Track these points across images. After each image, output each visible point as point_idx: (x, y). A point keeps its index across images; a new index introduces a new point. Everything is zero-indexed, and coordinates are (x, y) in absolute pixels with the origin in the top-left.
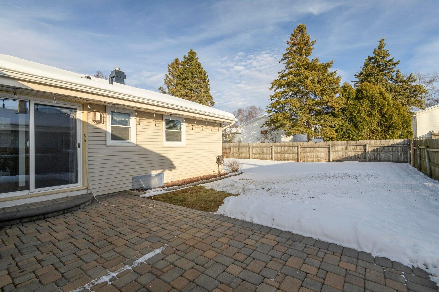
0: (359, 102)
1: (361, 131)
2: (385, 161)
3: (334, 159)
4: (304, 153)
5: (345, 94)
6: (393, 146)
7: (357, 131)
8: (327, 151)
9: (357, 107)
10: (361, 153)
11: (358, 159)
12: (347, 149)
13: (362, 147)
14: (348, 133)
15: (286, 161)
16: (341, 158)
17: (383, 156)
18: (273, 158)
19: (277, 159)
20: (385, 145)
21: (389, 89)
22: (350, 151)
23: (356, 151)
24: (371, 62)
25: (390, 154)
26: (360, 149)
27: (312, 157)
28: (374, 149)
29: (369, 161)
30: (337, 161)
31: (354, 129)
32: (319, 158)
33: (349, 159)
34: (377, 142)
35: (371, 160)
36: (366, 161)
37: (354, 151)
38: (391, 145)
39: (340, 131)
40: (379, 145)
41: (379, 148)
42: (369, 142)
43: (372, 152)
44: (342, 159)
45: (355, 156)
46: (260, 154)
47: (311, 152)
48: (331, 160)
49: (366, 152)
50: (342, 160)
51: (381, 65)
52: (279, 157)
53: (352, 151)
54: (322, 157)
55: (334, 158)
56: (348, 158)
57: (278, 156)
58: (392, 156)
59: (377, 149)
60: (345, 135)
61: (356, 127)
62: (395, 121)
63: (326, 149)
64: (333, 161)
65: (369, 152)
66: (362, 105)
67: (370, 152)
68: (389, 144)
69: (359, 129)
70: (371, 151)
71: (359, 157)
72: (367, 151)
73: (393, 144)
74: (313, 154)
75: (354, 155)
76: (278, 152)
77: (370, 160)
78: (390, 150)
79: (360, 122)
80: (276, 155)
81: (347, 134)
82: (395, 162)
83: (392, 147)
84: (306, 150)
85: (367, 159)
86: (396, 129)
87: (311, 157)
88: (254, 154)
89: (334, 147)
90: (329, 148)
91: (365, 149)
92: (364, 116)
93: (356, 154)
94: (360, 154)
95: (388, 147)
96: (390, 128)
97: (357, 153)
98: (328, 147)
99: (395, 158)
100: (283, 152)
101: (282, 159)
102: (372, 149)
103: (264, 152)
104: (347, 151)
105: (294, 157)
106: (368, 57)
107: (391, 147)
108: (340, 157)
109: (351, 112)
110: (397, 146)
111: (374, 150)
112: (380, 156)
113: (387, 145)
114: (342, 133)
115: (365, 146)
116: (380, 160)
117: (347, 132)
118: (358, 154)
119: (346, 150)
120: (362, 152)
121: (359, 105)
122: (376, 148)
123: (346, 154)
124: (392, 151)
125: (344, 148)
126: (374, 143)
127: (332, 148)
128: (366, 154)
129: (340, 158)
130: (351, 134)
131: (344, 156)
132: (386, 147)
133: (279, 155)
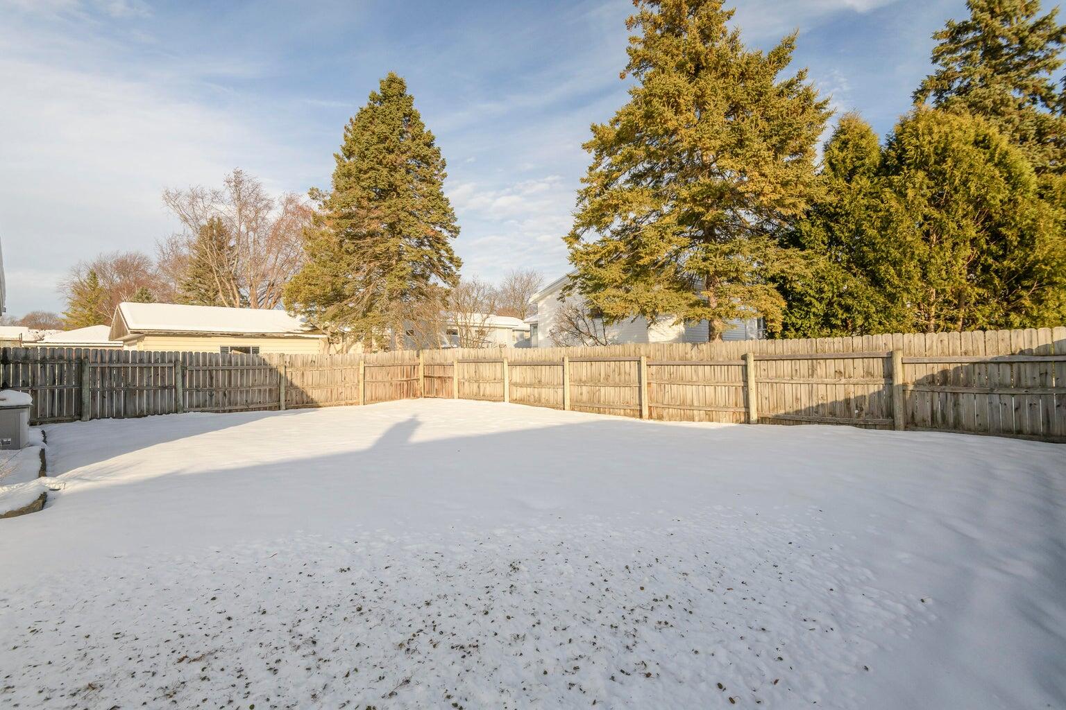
0: (890, 185)
1: (892, 298)
2: (984, 431)
3: (766, 414)
4: (660, 385)
5: (842, 155)
6: (1022, 358)
7: (881, 299)
8: (741, 378)
9: (882, 202)
10: (871, 391)
11: (859, 415)
12: (813, 371)
13: (877, 366)
14: (848, 309)
15: (605, 413)
16: (791, 411)
17: (971, 405)
18: (567, 403)
19: (578, 406)
20: (981, 356)
21: (1032, 132)
22: (826, 380)
23: (852, 380)
24: (962, 44)
25: (1006, 399)
26: (869, 374)
27: (689, 401)
28: (929, 373)
29: (906, 429)
30: (777, 420)
31: (871, 290)
32: (710, 406)
33: (824, 415)
34: (946, 342)
35: (916, 425)
36: (893, 427)
37: (843, 381)
38: (1013, 354)
39: (814, 301)
40: (954, 353)
41: (952, 367)
42: (906, 341)
43: (921, 388)
44: (797, 412)
45: (847, 401)
46: (530, 385)
47: (683, 382)
48: (754, 416)
49: (891, 384)
50: (797, 418)
51: (1001, 47)
52: (585, 397)
53: (833, 381)
54: (722, 404)
55: (766, 408)
56: (821, 410)
57: (581, 394)
58: (1016, 409)
59: (944, 372)
60: (834, 315)
61: (876, 281)
62: (1047, 249)
63: (736, 372)
64: (762, 420)
65: (905, 385)
66: (901, 194)
67: (911, 387)
68: (1003, 351)
69: (889, 289)
70: (918, 384)
71: (866, 407)
72: (896, 383)
73: (1022, 352)
74: (690, 392)
75: (841, 398)
76: (581, 380)
77: (912, 424)
78: (1008, 380)
79: (894, 264)
80: (576, 390)
81: (841, 312)
82: (1033, 436)
83: (1015, 366)
84: (666, 376)
85: (900, 418)
86: (1052, 284)
87: (683, 403)
88: (516, 385)
89: (764, 365)
90: (746, 366)
91: (889, 375)
92: (909, 239)
93: (852, 396)
94: (871, 396)
95: (997, 363)
96: (1026, 283)
97: (856, 392)
98: (743, 362)
99: (1033, 416)
100: (595, 381)
101: (594, 406)
102: (922, 372)
103: (541, 379)
104: (815, 380)
105: (628, 397)
106: (947, 25)
107: (1011, 363)
108: (789, 407)
109: (858, 224)
110: (1039, 359)
111: (931, 380)
112: (956, 404)
113: (989, 357)
114: (819, 308)
115: (888, 359)
116: (957, 427)
117: (840, 304)
118: (859, 393)
119: (812, 376)
120: (876, 387)
121: (888, 193)
122: (937, 369)
123: (810, 393)
124: (1018, 386)
125: (804, 366)
126: (931, 348)
127: (756, 366)
128: (891, 396)
129: (788, 409)
130: (856, 310)
131: (805, 403)
132: (986, 363)
133: (585, 389)
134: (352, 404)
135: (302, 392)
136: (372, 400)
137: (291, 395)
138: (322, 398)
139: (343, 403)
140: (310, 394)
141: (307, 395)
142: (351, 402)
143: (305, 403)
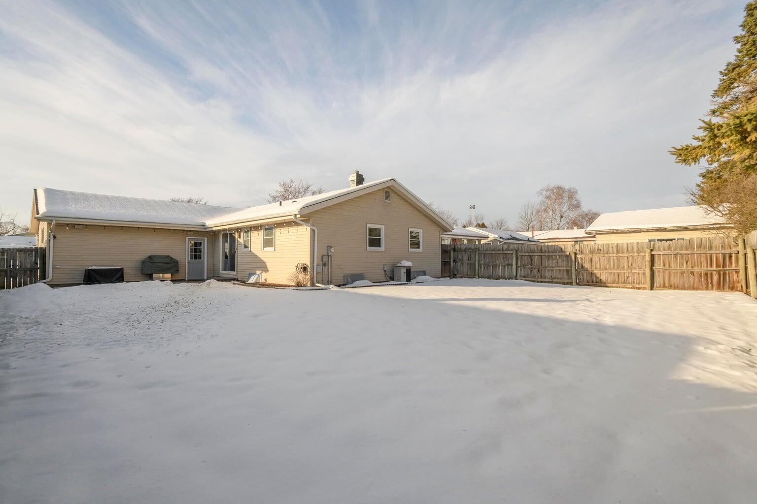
134: (639, 288)
135: (592, 273)
136: (664, 286)
137: (582, 275)
138: (609, 280)
139: (630, 286)
140: (598, 275)
141: (596, 277)
142: (637, 286)
143: (595, 282)
